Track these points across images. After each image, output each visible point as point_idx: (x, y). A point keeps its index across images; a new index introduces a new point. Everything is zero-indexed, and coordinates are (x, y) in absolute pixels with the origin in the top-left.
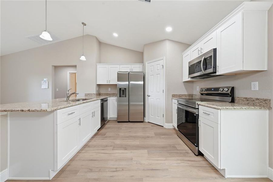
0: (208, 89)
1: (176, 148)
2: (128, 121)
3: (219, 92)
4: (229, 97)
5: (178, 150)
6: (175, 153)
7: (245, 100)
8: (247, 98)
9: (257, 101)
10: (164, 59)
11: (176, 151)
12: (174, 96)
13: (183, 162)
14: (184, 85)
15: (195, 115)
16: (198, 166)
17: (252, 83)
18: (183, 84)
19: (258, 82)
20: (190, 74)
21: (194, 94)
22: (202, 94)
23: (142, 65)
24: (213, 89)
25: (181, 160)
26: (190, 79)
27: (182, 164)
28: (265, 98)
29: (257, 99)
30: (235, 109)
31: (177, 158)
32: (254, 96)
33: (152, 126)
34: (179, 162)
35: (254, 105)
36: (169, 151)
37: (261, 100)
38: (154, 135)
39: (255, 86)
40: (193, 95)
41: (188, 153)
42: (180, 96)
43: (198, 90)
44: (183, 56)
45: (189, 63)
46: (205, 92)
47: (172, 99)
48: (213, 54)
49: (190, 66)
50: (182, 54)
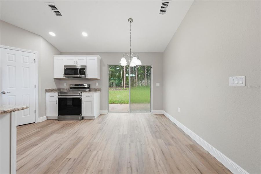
1: (69, 124)
4: (88, 88)
6: (72, 125)
7: (94, 89)
10: (38, 54)
14: (55, 81)
15: (80, 99)
16: (86, 122)
20: (65, 74)
22: (71, 88)
24: (80, 85)
26: (64, 78)
35: (97, 91)
40: (60, 89)
42: (52, 90)
43: (66, 85)
44: (55, 58)
45: (65, 66)
46: (75, 86)
47: (45, 93)
48: (85, 68)
49: (66, 69)
50: (54, 56)
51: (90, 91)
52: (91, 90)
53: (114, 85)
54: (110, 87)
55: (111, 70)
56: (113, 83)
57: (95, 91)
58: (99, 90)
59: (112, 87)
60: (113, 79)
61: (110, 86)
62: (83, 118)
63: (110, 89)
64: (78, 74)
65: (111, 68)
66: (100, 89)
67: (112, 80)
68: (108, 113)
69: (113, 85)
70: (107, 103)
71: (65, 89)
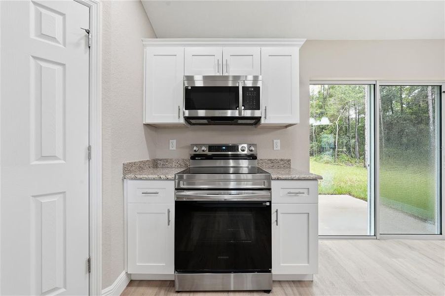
0: (211, 148)
8: (271, 160)
12: (130, 169)
14: (145, 134)
17: (275, 141)
18: (143, 129)
19: (279, 140)
24: (224, 148)
28: (288, 158)
35: (279, 167)
37: (285, 161)
39: (277, 144)
40: (158, 160)
43: (174, 148)
46: (208, 152)
47: (124, 179)
48: (261, 84)
49: (190, 88)
50: (144, 43)
58: (286, 164)
71: (171, 160)
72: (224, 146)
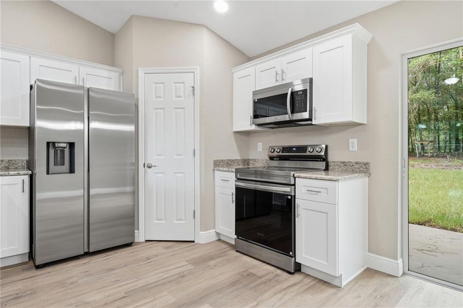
0: (285, 149)
1: (256, 275)
2: (83, 253)
3: (308, 153)
4: (321, 161)
5: (261, 278)
6: (262, 284)
7: (342, 165)
8: (344, 162)
9: (357, 166)
10: (198, 72)
11: (260, 281)
12: (218, 164)
13: (286, 294)
14: (235, 139)
15: (289, 197)
16: (307, 289)
17: (351, 140)
18: (233, 136)
19: (356, 140)
20: (256, 116)
21: (250, 158)
22: (272, 158)
23: (117, 74)
24: (294, 149)
25: (280, 292)
26: (254, 127)
27: (287, 297)
28: (365, 161)
29: (357, 163)
30: (350, 178)
31: (272, 290)
32: (353, 160)
33: (166, 248)
34: (279, 296)
35: (353, 172)
36: (251, 286)
37: (361, 165)
38: (190, 267)
39: (354, 144)
40: (249, 160)
41: (277, 275)
42: (228, 163)
43: (261, 150)
44: (236, 76)
45: (255, 93)
46: (281, 154)
47: (214, 170)
48: (309, 87)
49: (256, 100)
50: (233, 71)
51: (327, 169)
52: (330, 168)
53: (429, 148)
54: (415, 155)
55: (418, 95)
56: (425, 143)
57: (346, 171)
58: (363, 168)
59: (421, 156)
60: (423, 126)
61: (411, 153)
62: (298, 268)
63: (411, 163)
64: (287, 114)
65: (417, 91)
66: (366, 164)
67: (421, 130)
68: (404, 274)
69: (423, 148)
70: (401, 219)
71: (258, 160)
72: (294, 148)
